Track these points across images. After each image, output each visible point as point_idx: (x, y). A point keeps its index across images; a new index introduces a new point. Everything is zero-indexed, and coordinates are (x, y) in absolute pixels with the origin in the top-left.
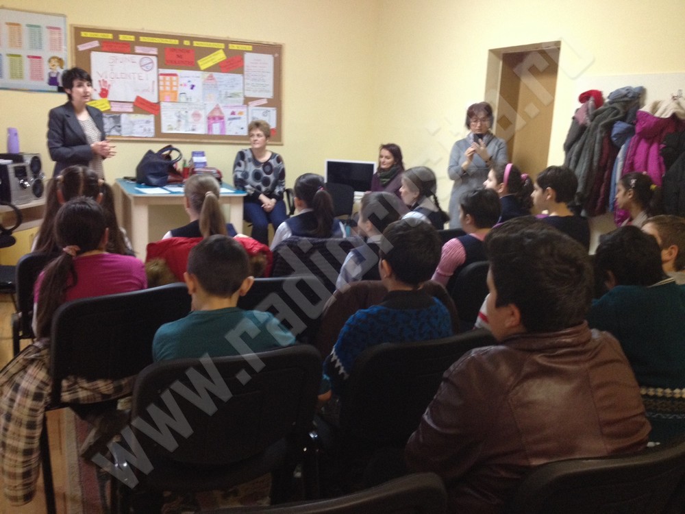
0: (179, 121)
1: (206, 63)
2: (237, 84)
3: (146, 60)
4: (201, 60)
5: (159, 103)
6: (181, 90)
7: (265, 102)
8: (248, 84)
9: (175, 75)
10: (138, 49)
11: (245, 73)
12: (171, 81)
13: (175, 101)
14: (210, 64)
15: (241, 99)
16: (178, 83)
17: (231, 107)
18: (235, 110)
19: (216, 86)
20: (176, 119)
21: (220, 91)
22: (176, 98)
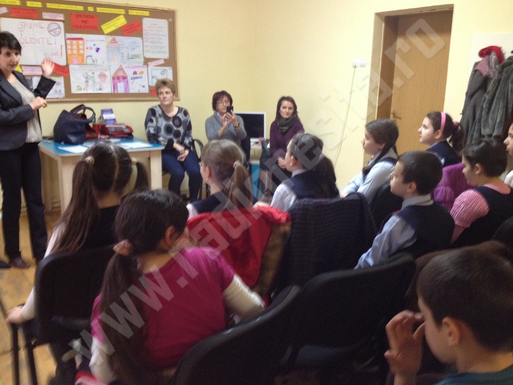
0: (87, 82)
1: (109, 27)
2: (137, 46)
3: (54, 26)
4: (105, 24)
5: (67, 65)
6: (87, 53)
7: (162, 62)
8: (147, 46)
9: (81, 39)
10: (46, 15)
11: (144, 36)
12: (78, 46)
13: (82, 63)
14: (113, 28)
15: (142, 60)
16: (84, 47)
17: (133, 67)
18: (136, 70)
19: (119, 49)
20: (84, 80)
21: (123, 54)
22: (83, 60)
